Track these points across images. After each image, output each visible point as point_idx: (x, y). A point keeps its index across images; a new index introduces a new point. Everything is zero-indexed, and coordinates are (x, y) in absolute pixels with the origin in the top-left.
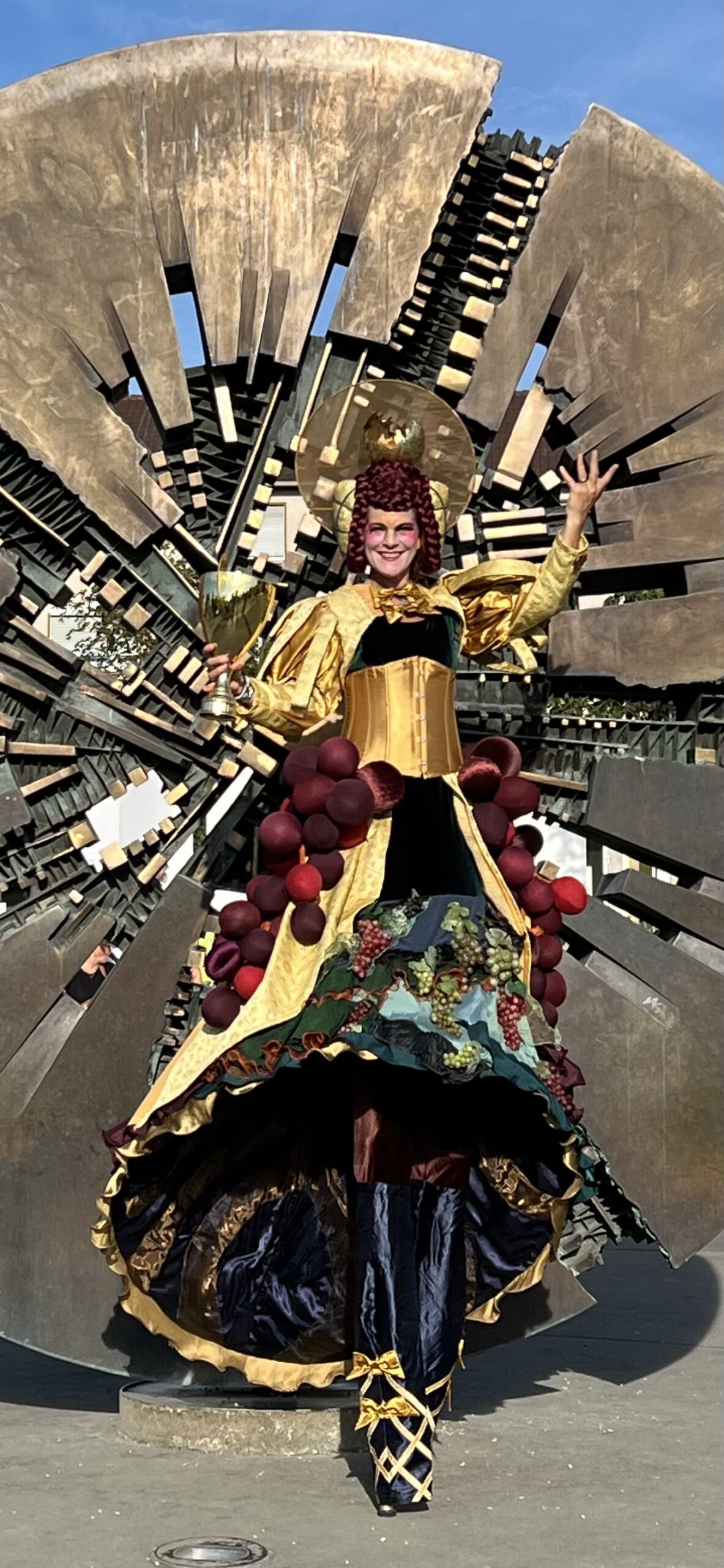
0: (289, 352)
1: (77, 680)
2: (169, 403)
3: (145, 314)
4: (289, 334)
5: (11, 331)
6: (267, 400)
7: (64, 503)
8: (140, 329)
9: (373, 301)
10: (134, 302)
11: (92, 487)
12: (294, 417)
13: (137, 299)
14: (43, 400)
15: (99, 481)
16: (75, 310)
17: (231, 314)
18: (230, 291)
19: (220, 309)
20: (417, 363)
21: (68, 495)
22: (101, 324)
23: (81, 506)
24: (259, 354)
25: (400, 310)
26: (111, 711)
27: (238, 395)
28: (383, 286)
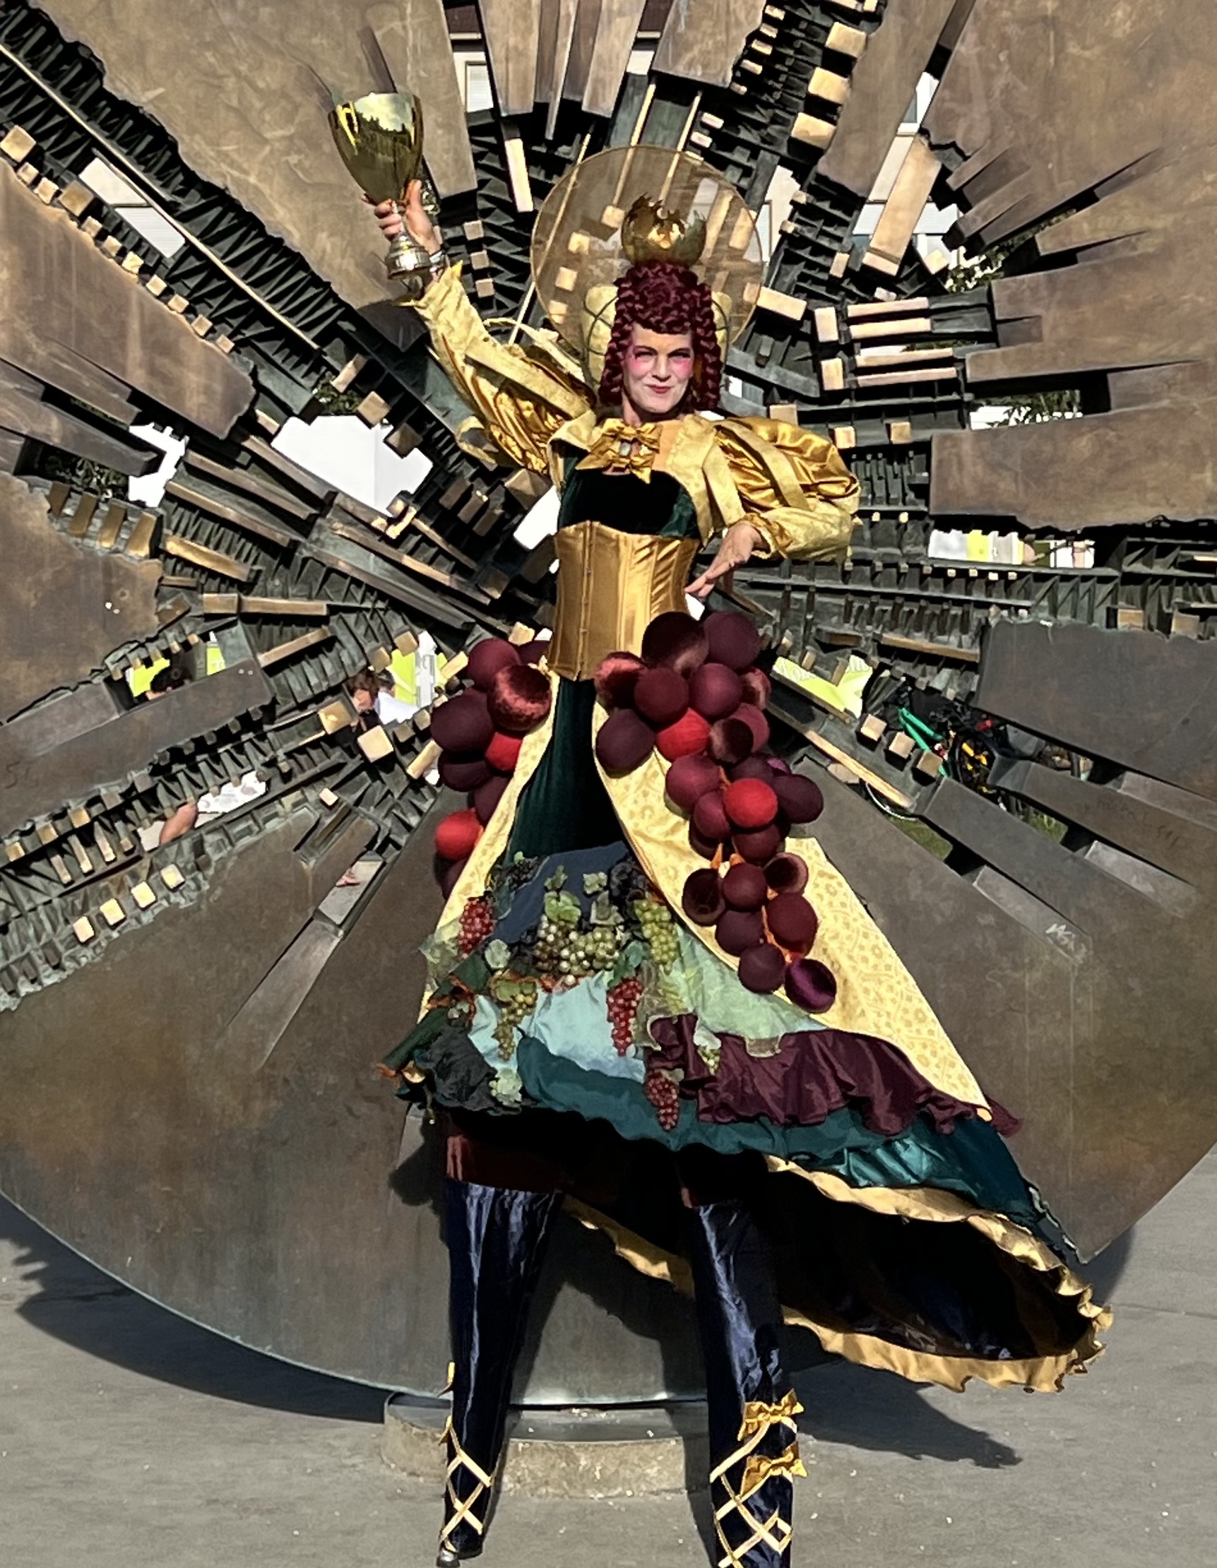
0: (600, 98)
1: (329, 516)
2: (447, 165)
3: (415, 47)
4: (602, 73)
5: (243, 68)
6: (572, 157)
7: (311, 292)
8: (409, 67)
9: (710, 31)
10: (401, 32)
11: (348, 273)
12: (606, 179)
13: (404, 28)
14: (284, 159)
15: (357, 265)
16: (324, 42)
17: (526, 48)
18: (526, 17)
19: (512, 42)
20: (767, 105)
21: (315, 281)
22: (359, 61)
23: (333, 296)
24: (562, 99)
25: (744, 43)
26: (373, 556)
27: (535, 148)
28: (723, 12)
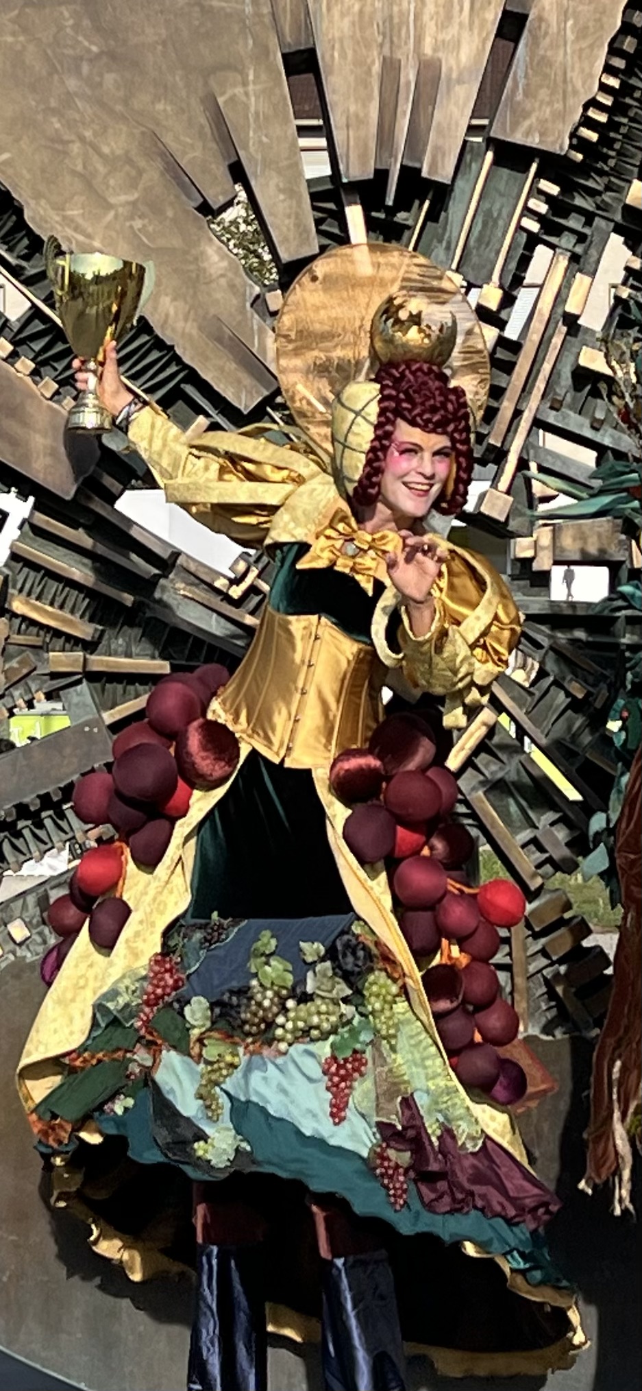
0: (440, 164)
1: (171, 576)
2: (289, 229)
3: (257, 113)
4: (440, 142)
5: (88, 134)
6: (410, 222)
7: (155, 355)
8: (251, 134)
9: (547, 99)
10: (244, 98)
11: (190, 336)
12: (444, 244)
13: (247, 94)
14: (128, 224)
15: (200, 328)
16: (169, 108)
17: (367, 115)
18: (366, 85)
19: (352, 108)
20: (601, 173)
21: (159, 344)
22: (202, 127)
23: (177, 359)
24: (402, 166)
25: (581, 110)
26: (215, 615)
27: (374, 214)
28: (560, 79)
